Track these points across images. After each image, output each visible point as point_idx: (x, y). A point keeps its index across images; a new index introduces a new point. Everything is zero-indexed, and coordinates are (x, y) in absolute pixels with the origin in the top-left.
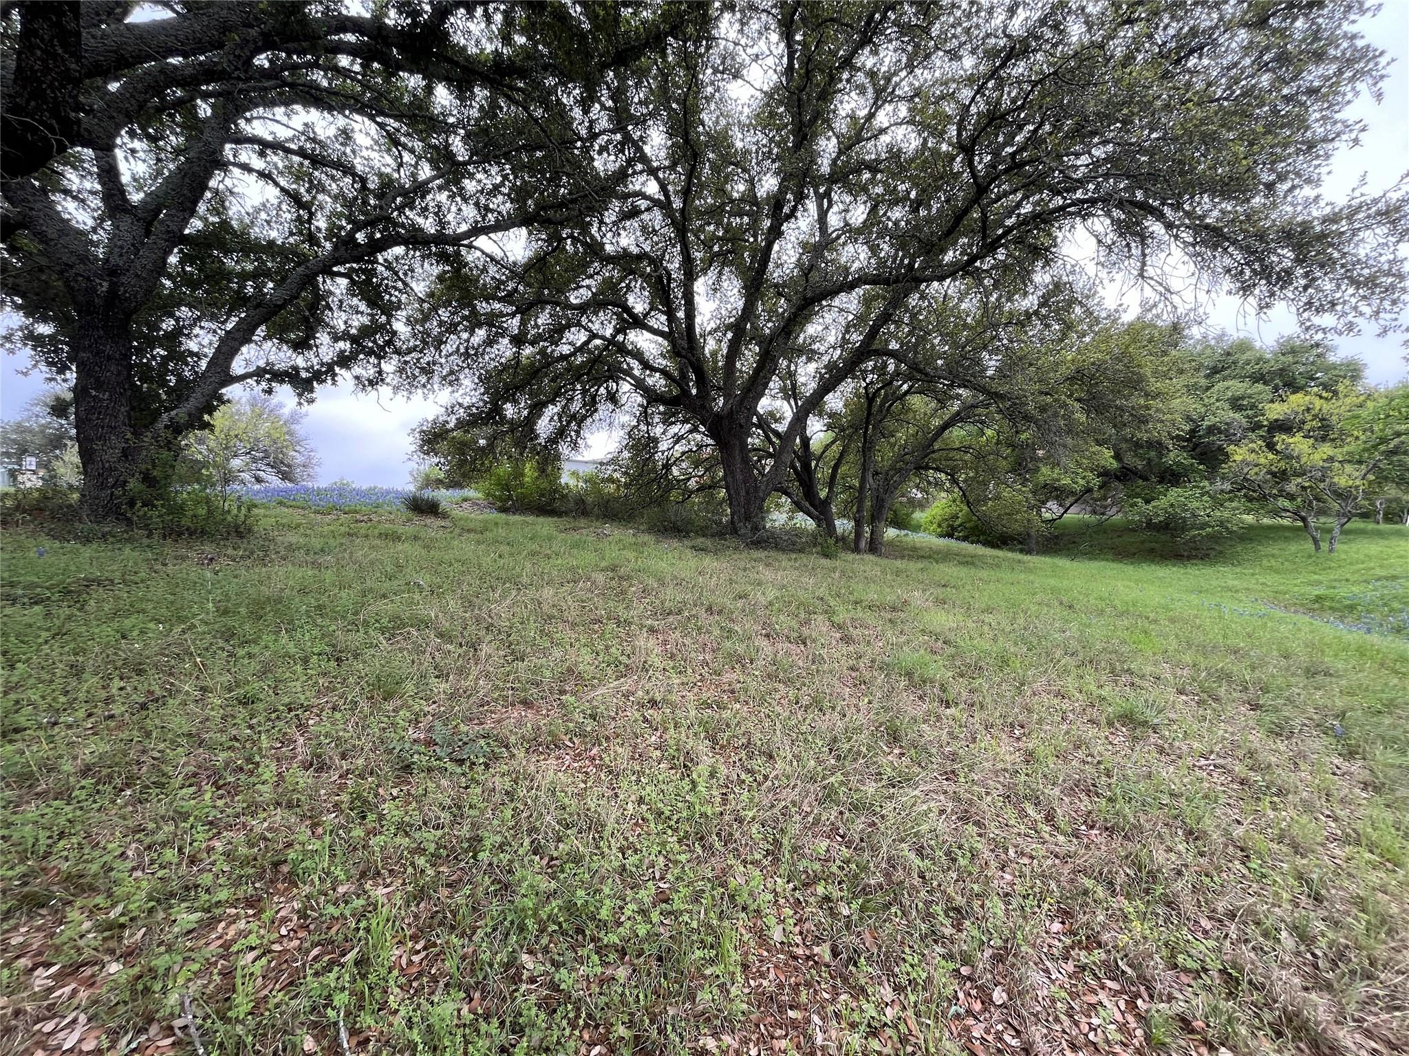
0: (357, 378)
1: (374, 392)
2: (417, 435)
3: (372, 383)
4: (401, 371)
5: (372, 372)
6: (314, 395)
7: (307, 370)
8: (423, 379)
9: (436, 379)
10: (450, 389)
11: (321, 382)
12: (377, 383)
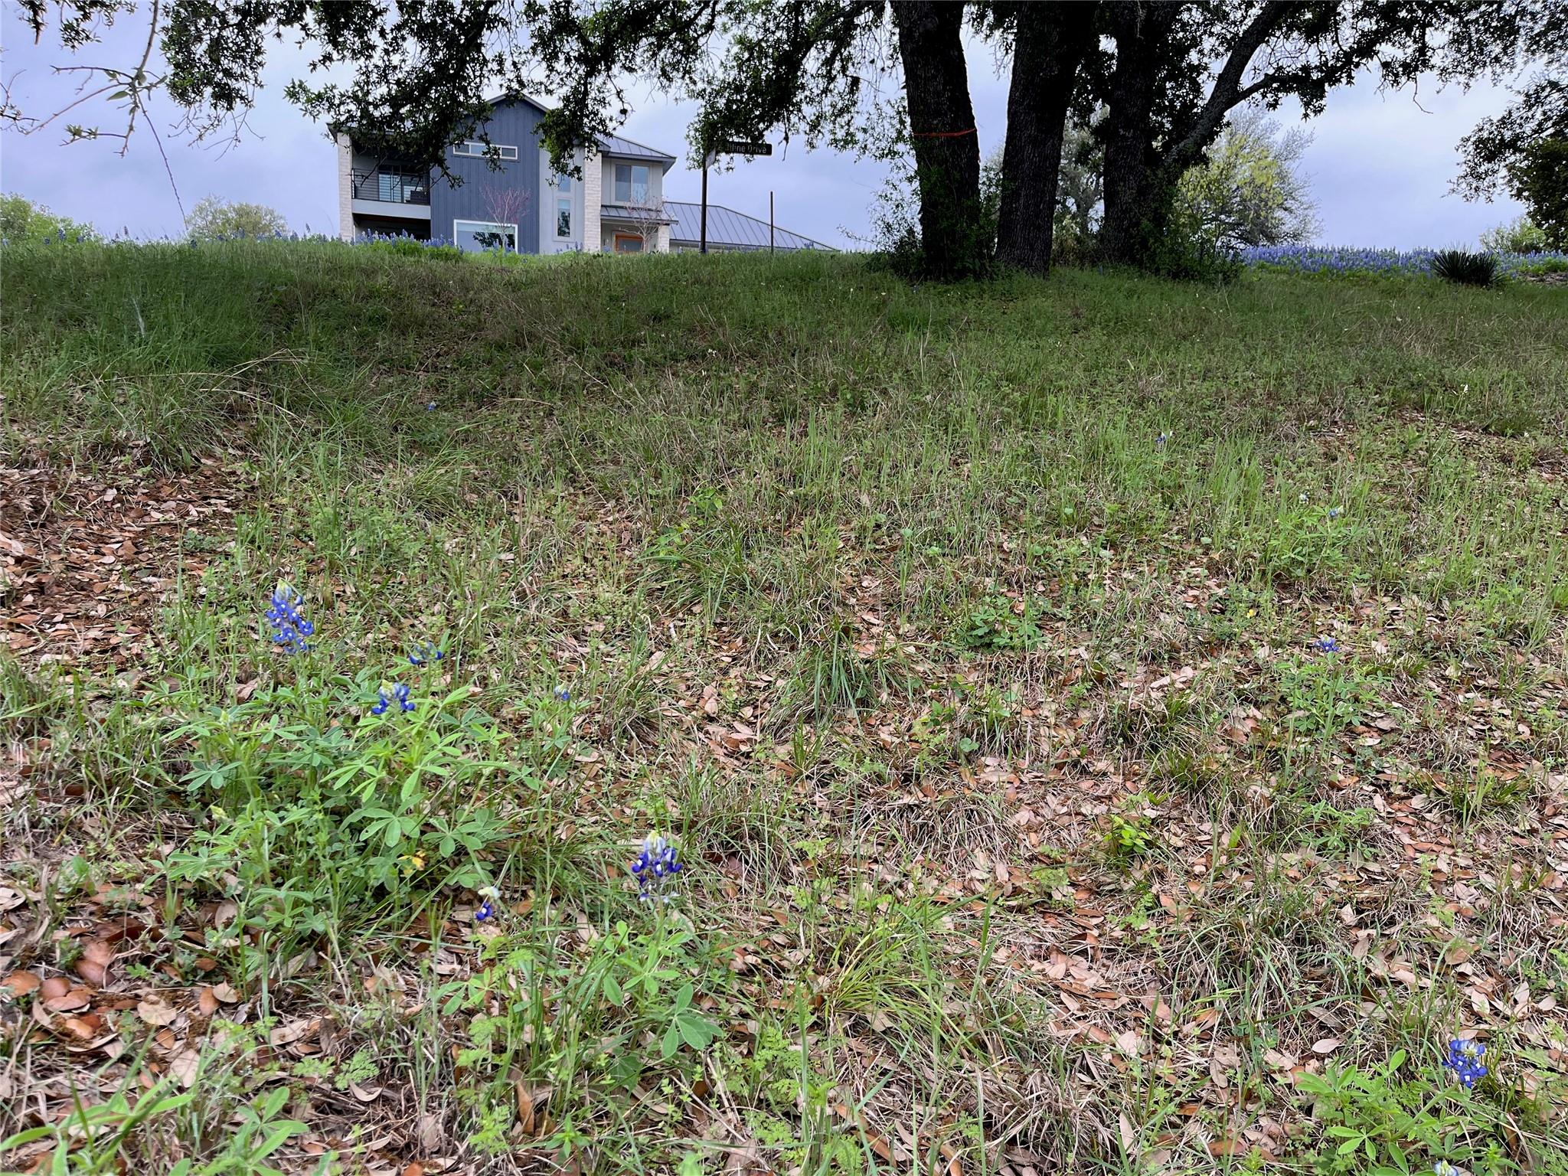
0: (1386, 65)
1: (1411, 83)
2: (1471, 148)
3: (1409, 69)
4: (1457, 40)
5: (1410, 51)
6: (1323, 102)
7: (1318, 68)
8: (1496, 49)
9: (1521, 43)
10: (1546, 57)
11: (1334, 81)
12: (1416, 69)
